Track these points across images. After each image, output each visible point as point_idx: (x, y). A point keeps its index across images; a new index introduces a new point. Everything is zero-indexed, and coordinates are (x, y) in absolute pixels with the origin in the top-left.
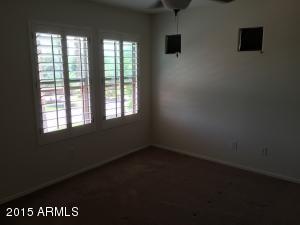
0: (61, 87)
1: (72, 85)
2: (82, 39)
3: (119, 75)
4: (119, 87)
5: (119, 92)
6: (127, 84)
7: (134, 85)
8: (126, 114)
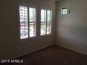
0: (27, 24)
1: (30, 24)
2: (34, 9)
3: (45, 21)
4: (45, 25)
5: (45, 27)
6: (48, 24)
7: (50, 24)
8: (47, 34)
